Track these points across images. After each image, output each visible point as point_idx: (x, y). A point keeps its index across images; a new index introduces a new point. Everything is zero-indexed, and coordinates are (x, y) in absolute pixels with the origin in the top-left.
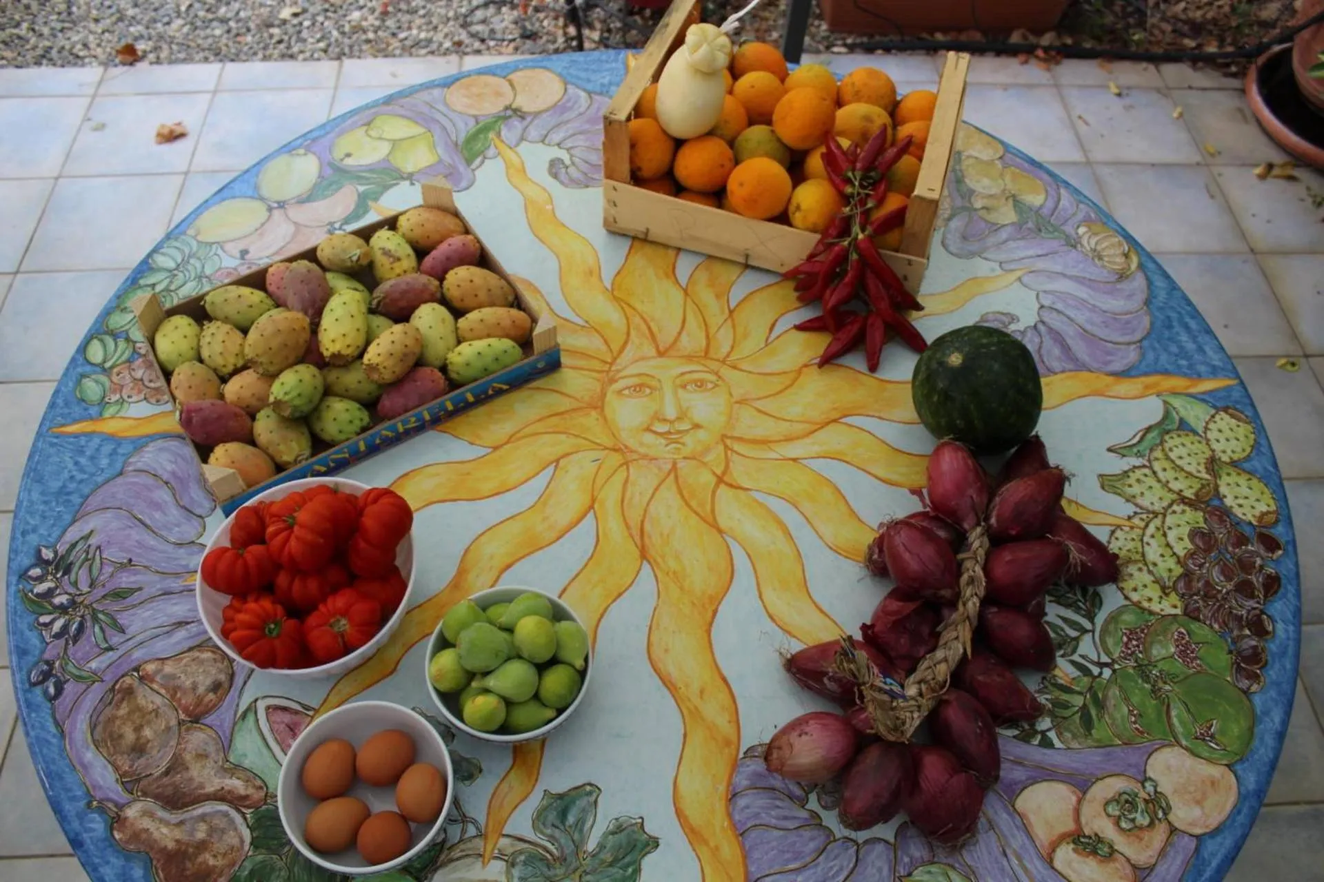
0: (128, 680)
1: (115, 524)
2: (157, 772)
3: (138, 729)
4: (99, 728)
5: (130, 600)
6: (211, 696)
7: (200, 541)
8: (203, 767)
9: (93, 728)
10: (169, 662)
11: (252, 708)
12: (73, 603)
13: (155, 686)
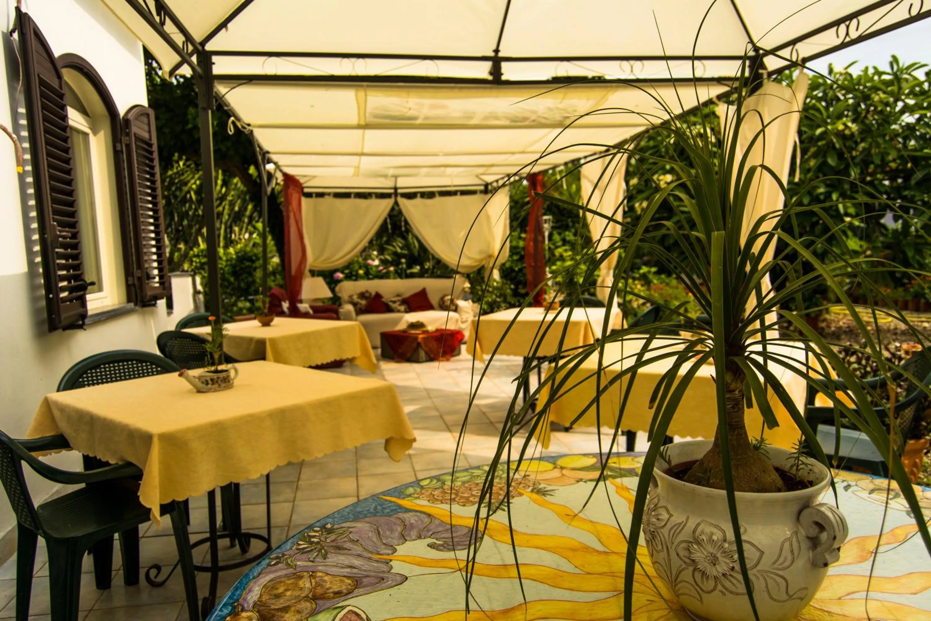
0: (305, 574)
1: (368, 529)
2: (273, 607)
3: (286, 590)
4: (272, 583)
5: (342, 552)
6: (332, 595)
7: (396, 547)
8: (294, 615)
9: (270, 581)
10: (330, 576)
11: (343, 608)
12: (318, 543)
13: (313, 581)
